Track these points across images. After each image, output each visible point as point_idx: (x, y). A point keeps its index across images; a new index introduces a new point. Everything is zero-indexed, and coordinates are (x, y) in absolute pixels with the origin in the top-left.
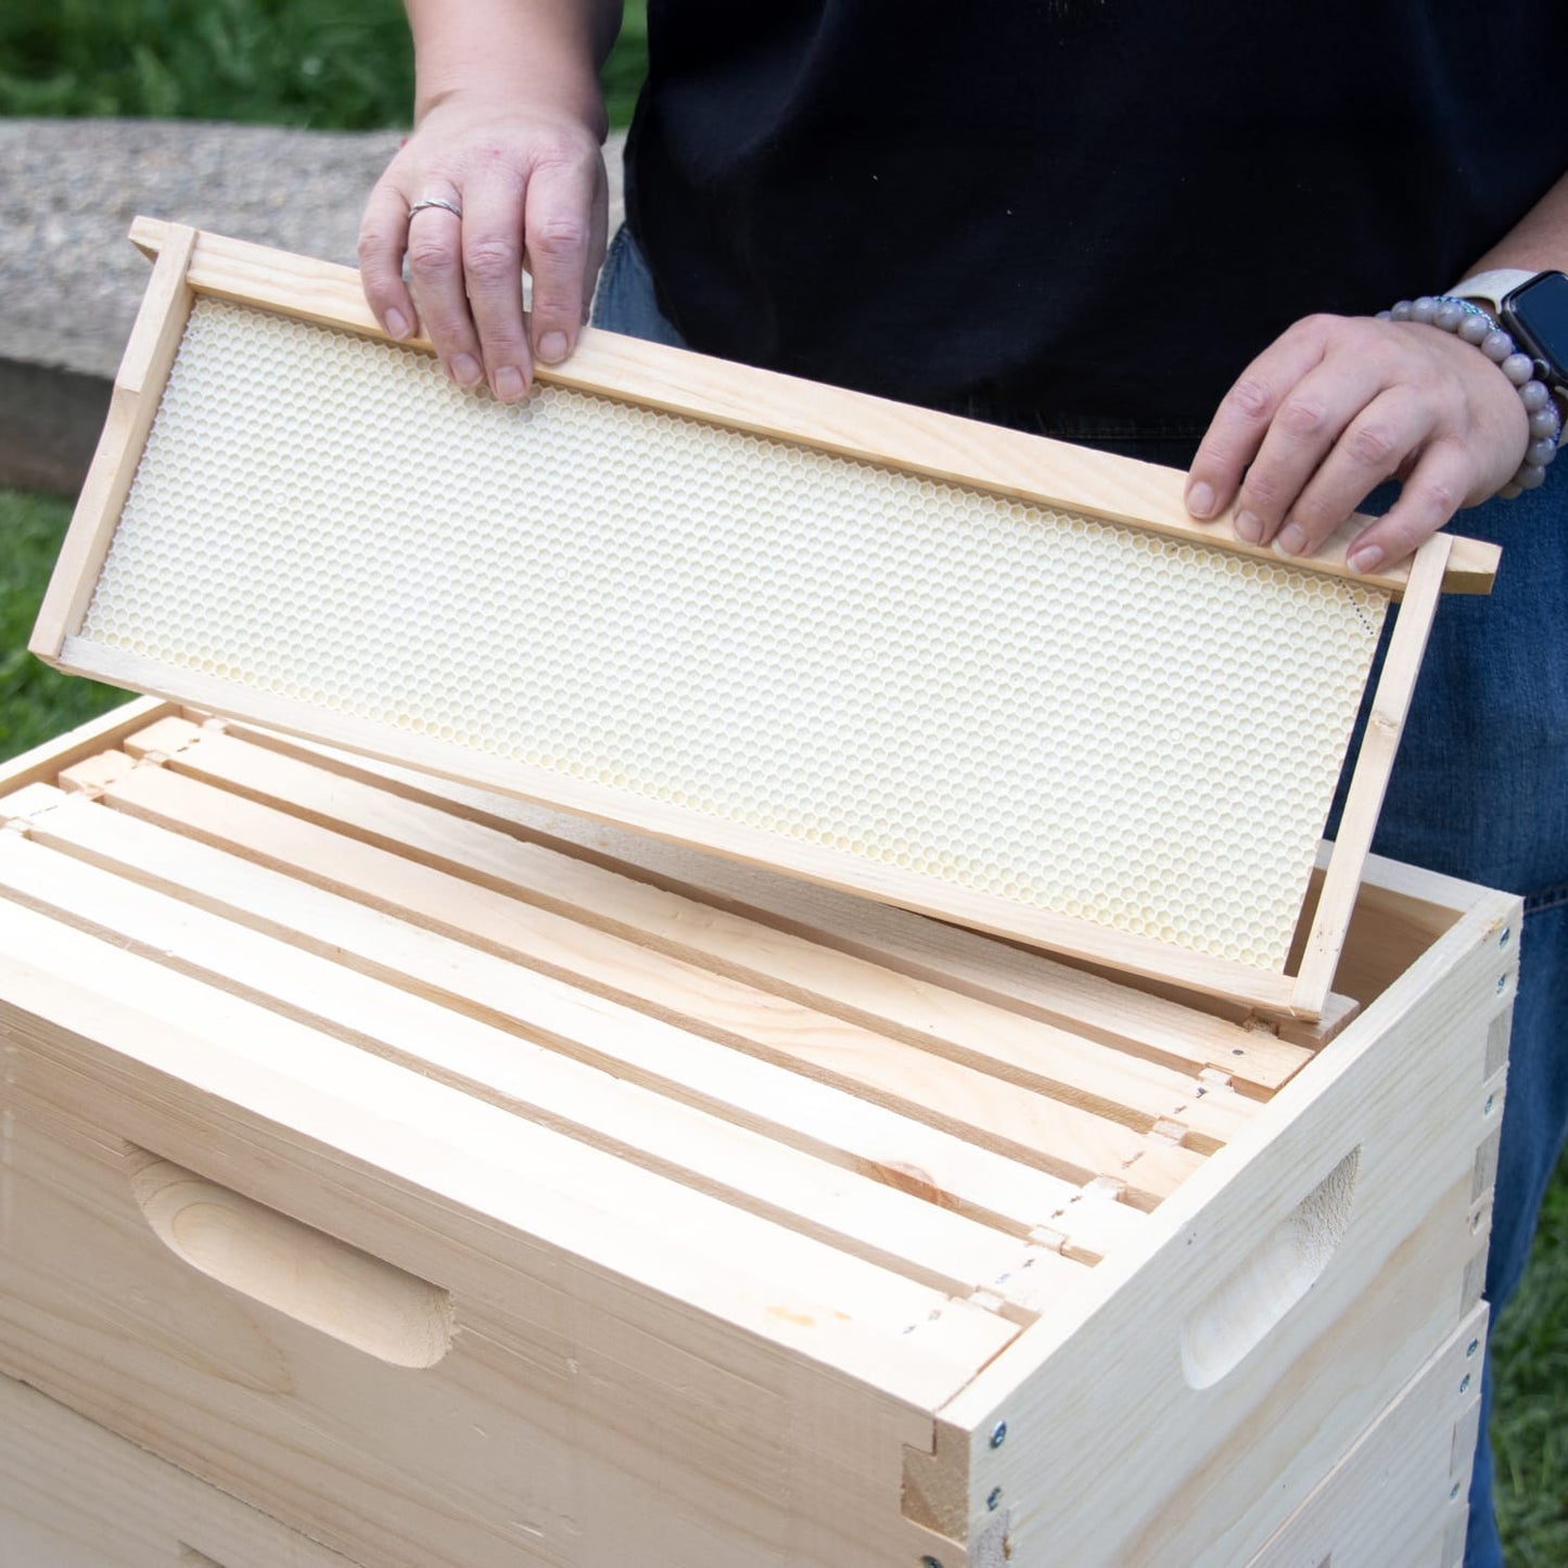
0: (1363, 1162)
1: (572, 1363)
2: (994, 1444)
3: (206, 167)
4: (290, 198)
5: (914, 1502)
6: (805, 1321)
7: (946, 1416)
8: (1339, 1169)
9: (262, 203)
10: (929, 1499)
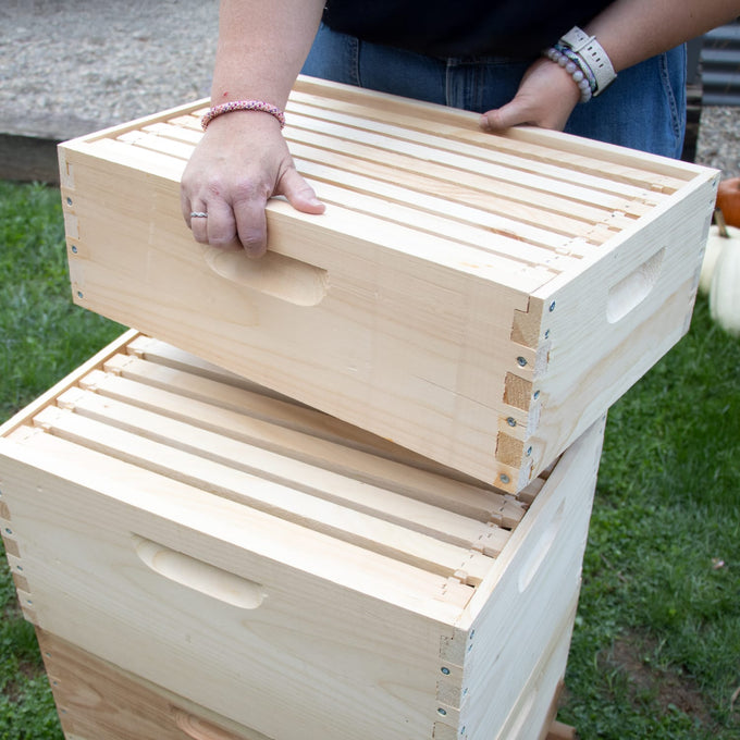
0: (666, 254)
1: (376, 294)
2: (551, 310)
3: (22, 62)
4: (52, 69)
5: (517, 335)
6: (475, 267)
7: (535, 295)
8: (657, 254)
9: (42, 72)
10: (523, 333)
